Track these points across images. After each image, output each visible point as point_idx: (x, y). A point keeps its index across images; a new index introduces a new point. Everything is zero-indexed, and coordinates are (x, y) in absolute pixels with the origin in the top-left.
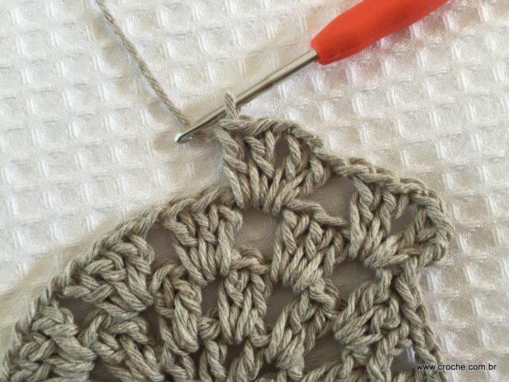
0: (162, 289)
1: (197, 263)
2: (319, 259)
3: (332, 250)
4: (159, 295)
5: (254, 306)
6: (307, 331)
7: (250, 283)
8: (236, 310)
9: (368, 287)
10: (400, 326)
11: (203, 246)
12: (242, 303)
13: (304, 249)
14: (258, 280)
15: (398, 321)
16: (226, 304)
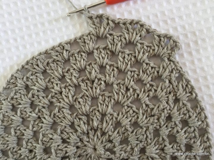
0: (92, 112)
1: (102, 108)
2: (130, 119)
3: (134, 118)
4: (91, 113)
5: (112, 125)
6: (122, 135)
7: (112, 118)
8: (107, 124)
9: (140, 129)
10: (145, 141)
11: (105, 105)
12: (109, 123)
13: (127, 115)
14: (114, 119)
15: (145, 140)
16: (105, 122)
